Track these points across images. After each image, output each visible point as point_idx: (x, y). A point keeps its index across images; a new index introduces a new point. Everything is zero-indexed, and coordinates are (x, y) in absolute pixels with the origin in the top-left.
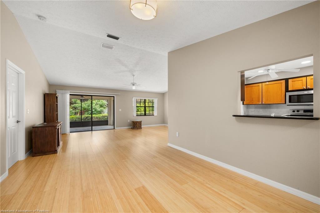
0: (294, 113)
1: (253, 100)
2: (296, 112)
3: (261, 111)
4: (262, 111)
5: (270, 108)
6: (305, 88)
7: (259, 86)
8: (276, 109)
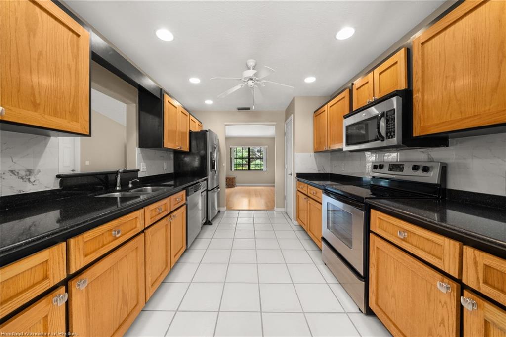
0: (375, 171)
1: (321, 143)
2: (378, 170)
6: (371, 100)
7: (325, 111)
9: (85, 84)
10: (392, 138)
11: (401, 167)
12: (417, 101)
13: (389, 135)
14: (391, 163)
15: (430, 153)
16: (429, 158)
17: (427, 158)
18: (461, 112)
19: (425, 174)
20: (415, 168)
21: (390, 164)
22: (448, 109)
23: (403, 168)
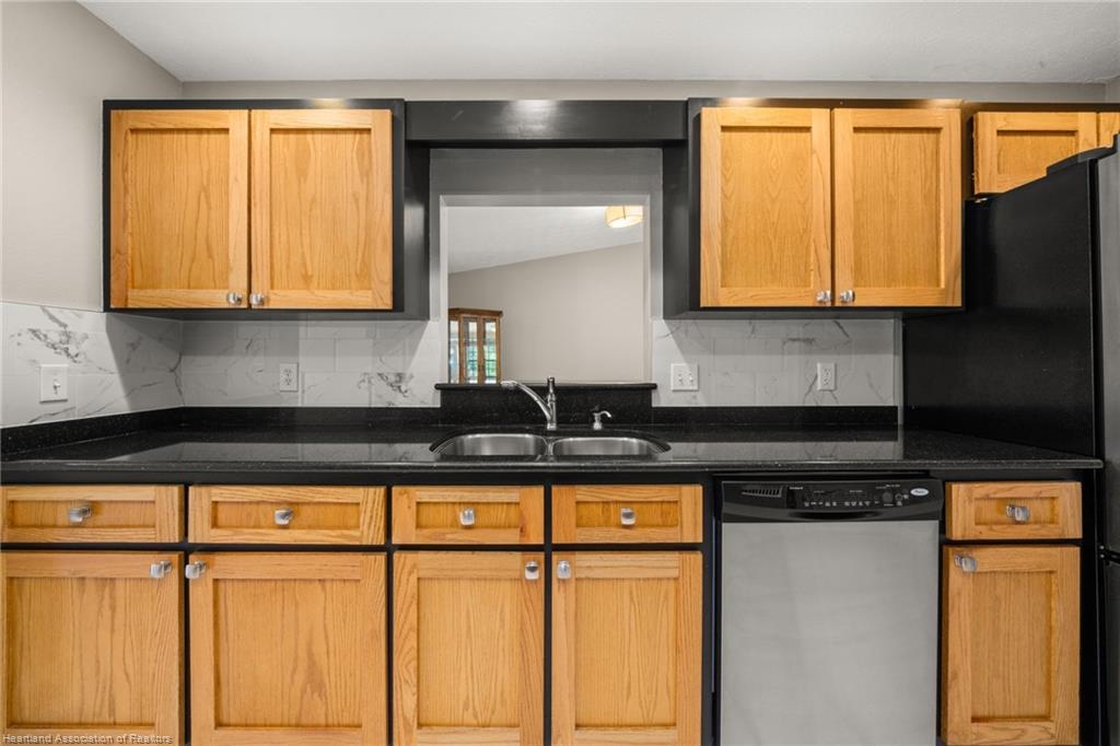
9: (382, 214)
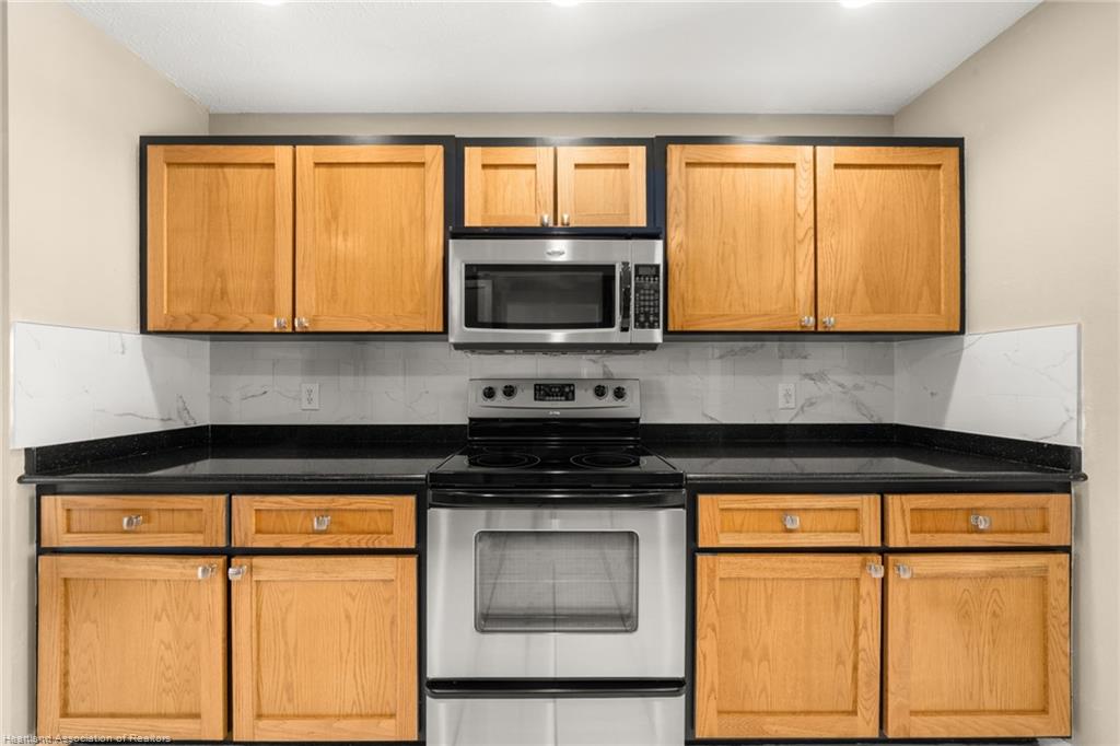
0: (489, 402)
1: (224, 293)
2: (500, 399)
3: (310, 392)
4: (315, 396)
5: (361, 368)
6: (548, 218)
7: (271, 165)
8: (400, 379)
10: (652, 326)
11: (567, 390)
12: (677, 265)
13: (642, 319)
14: (539, 382)
15: (607, 363)
16: (605, 373)
17: (601, 372)
18: (744, 306)
19: (620, 402)
20: (600, 392)
21: (535, 385)
22: (726, 296)
23: (573, 392)
